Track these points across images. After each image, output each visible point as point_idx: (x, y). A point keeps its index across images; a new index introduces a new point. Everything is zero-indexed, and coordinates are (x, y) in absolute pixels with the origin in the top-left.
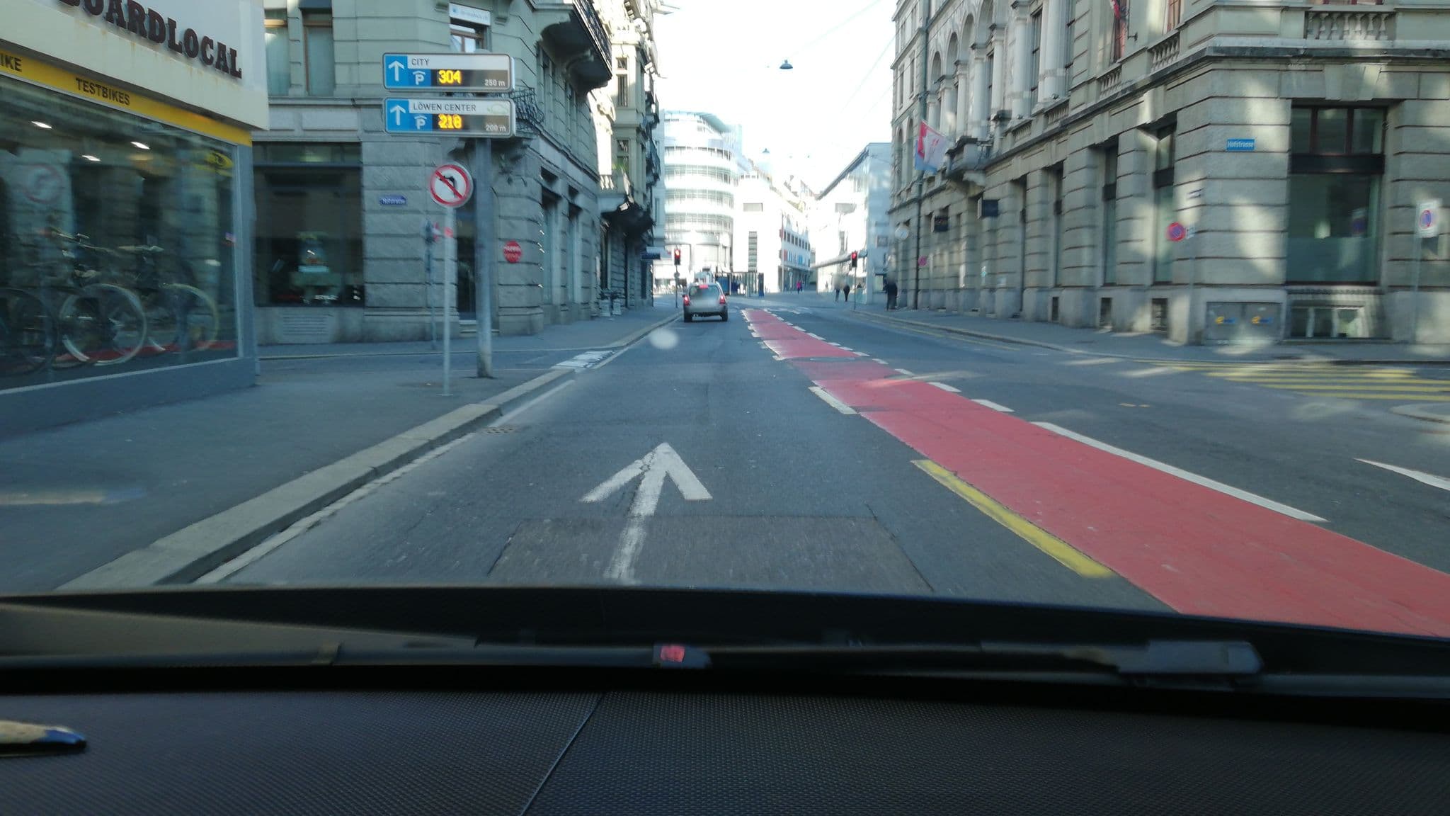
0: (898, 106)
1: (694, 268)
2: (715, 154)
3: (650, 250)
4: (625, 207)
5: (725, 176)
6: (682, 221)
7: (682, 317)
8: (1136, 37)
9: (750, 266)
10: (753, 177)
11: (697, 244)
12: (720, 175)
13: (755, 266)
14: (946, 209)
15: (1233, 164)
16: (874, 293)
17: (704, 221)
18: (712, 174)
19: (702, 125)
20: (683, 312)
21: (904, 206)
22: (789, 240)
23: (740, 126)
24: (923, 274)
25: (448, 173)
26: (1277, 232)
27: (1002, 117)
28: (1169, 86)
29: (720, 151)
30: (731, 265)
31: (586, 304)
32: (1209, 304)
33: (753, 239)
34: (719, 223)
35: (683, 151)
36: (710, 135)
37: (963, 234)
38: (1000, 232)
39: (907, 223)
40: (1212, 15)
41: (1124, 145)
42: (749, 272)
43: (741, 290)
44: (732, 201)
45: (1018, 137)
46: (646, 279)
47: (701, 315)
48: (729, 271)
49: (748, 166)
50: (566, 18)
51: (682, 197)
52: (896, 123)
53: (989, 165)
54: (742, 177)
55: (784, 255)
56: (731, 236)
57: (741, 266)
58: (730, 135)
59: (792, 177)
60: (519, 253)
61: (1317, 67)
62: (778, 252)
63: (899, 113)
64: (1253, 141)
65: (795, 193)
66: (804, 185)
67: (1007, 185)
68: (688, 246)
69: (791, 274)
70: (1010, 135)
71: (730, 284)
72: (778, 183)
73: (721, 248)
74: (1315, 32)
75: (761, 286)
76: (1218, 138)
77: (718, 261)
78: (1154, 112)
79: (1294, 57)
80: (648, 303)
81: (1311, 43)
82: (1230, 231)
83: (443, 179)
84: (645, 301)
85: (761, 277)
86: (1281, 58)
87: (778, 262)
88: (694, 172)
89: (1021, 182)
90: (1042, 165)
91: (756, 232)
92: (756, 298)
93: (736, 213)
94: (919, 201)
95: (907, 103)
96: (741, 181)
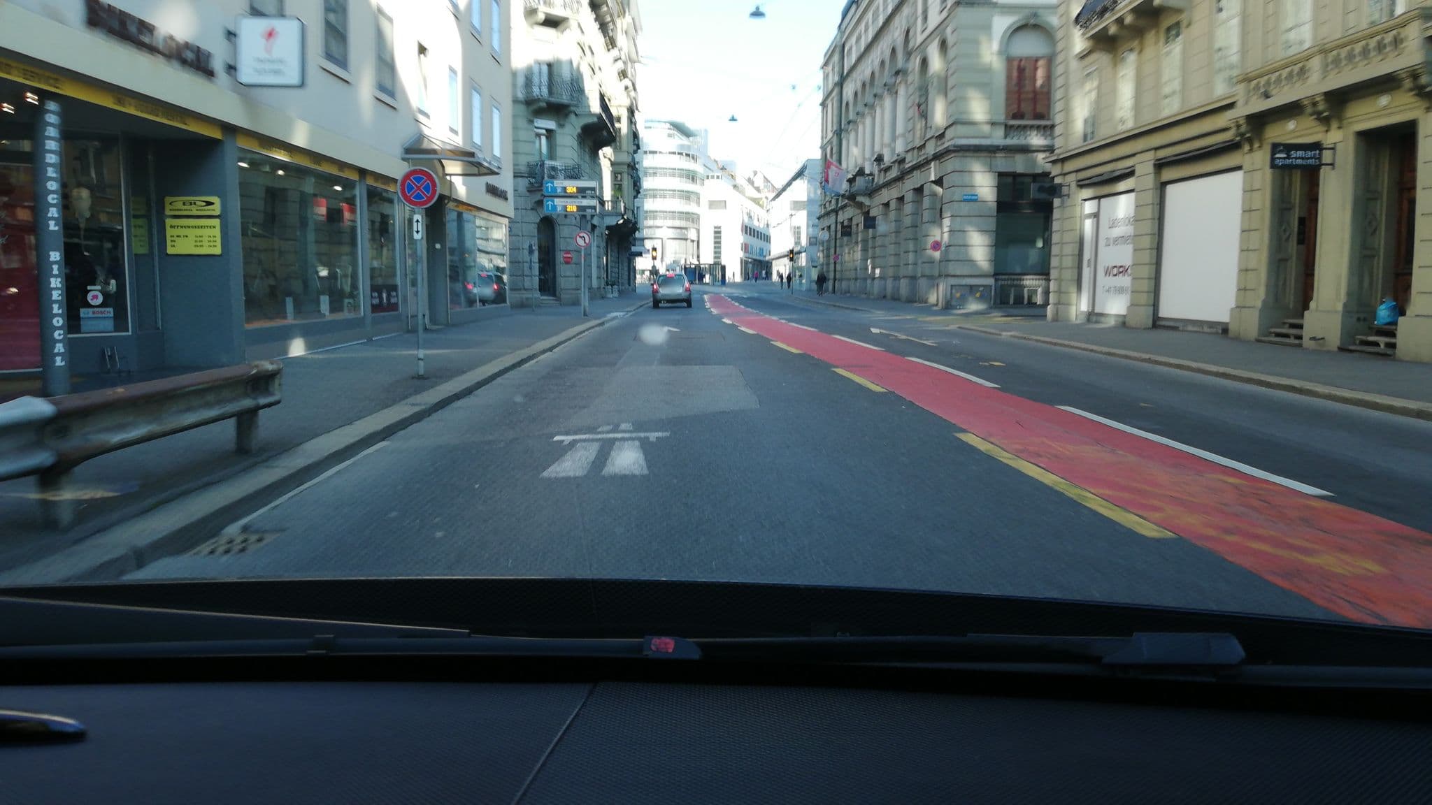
0: (824, 136)
1: (665, 259)
2: (684, 157)
3: (634, 249)
4: (621, 221)
5: (692, 177)
6: (655, 218)
7: (651, 304)
8: (931, 127)
9: (715, 258)
10: (718, 177)
11: (668, 239)
12: (688, 177)
13: (719, 258)
14: (851, 220)
15: (965, 208)
16: (811, 282)
17: (674, 218)
18: (681, 176)
19: (672, 132)
20: (652, 299)
21: (827, 214)
22: (750, 234)
23: (706, 131)
24: (838, 267)
25: (581, 235)
26: (988, 246)
27: (879, 159)
28: (941, 161)
29: (688, 155)
30: (698, 257)
31: (599, 288)
32: (952, 286)
33: (718, 233)
34: (687, 219)
35: (655, 155)
36: (679, 140)
37: (859, 239)
38: (877, 239)
39: (829, 227)
40: (954, 126)
41: (926, 192)
42: (714, 264)
43: (707, 279)
44: (699, 198)
45: (887, 174)
46: (632, 271)
47: (669, 301)
48: (697, 263)
49: (714, 167)
50: (595, 120)
51: (655, 196)
52: (823, 148)
53: (872, 192)
54: (708, 177)
55: (745, 248)
56: (698, 231)
57: (707, 259)
58: (698, 139)
59: (755, 173)
60: (571, 258)
61: (1012, 155)
62: (741, 245)
63: (825, 142)
64: (977, 195)
65: (758, 189)
66: (766, 180)
67: (881, 206)
68: (660, 240)
69: (750, 266)
70: (882, 172)
71: (695, 274)
72: (741, 181)
73: (689, 241)
74: (1011, 136)
75: (724, 276)
76: (958, 194)
77: (686, 254)
78: (935, 176)
79: (997, 150)
80: (632, 289)
81: (1009, 142)
82: (964, 246)
83: (580, 237)
84: (630, 288)
85: (723, 268)
86: (991, 150)
87: (741, 254)
88: (665, 175)
89: (887, 205)
90: (896, 196)
91: (720, 228)
92: (719, 286)
93: (702, 210)
94: (836, 211)
95: (830, 135)
96: (706, 181)
